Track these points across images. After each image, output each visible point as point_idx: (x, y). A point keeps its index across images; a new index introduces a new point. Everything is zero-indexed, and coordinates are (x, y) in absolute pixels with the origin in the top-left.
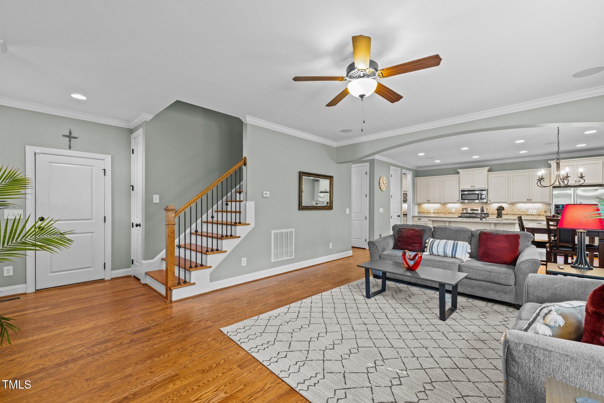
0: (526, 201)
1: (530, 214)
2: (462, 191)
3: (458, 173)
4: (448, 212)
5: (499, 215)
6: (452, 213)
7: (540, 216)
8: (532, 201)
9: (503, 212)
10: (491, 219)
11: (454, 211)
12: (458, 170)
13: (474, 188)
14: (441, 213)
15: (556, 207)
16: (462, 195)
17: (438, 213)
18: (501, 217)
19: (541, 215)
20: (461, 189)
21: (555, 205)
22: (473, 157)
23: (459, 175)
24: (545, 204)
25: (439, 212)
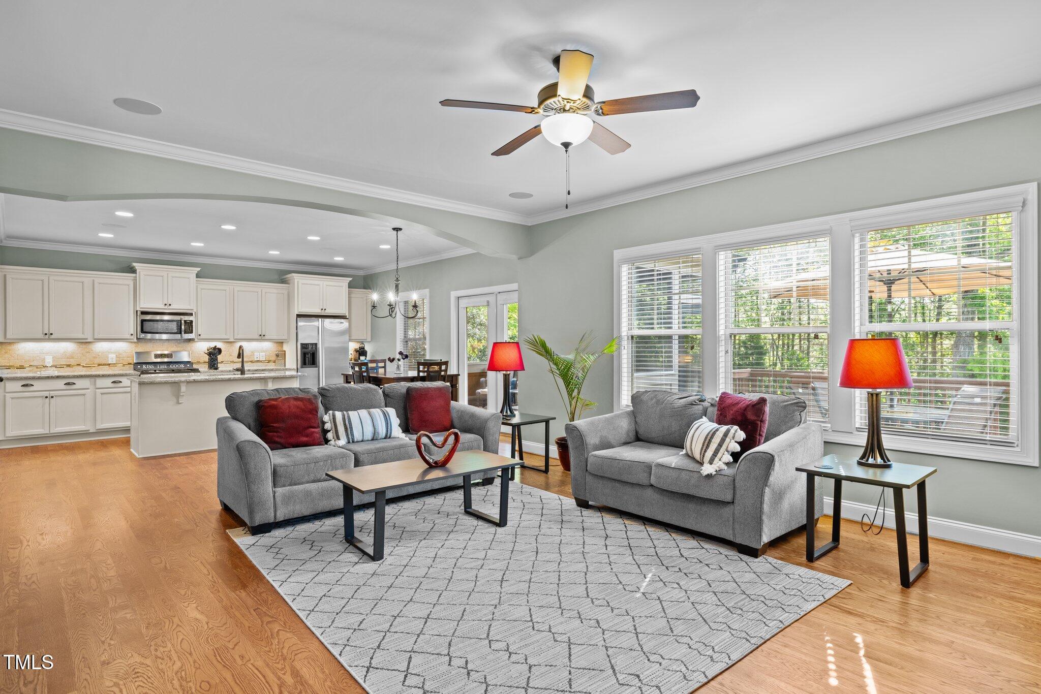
0: (257, 337)
1: (256, 359)
2: (143, 313)
3: (133, 270)
4: (97, 361)
5: (213, 364)
6: (109, 365)
7: (270, 363)
8: (266, 337)
9: (220, 358)
10: (222, 371)
11: (112, 358)
12: (134, 264)
13: (170, 307)
14: (79, 365)
15: (303, 347)
16: (143, 321)
17: (69, 366)
18: (216, 369)
19: (271, 360)
20: (141, 308)
21: (301, 344)
22: (193, 244)
23: (134, 275)
24: (278, 342)
25: (72, 362)
